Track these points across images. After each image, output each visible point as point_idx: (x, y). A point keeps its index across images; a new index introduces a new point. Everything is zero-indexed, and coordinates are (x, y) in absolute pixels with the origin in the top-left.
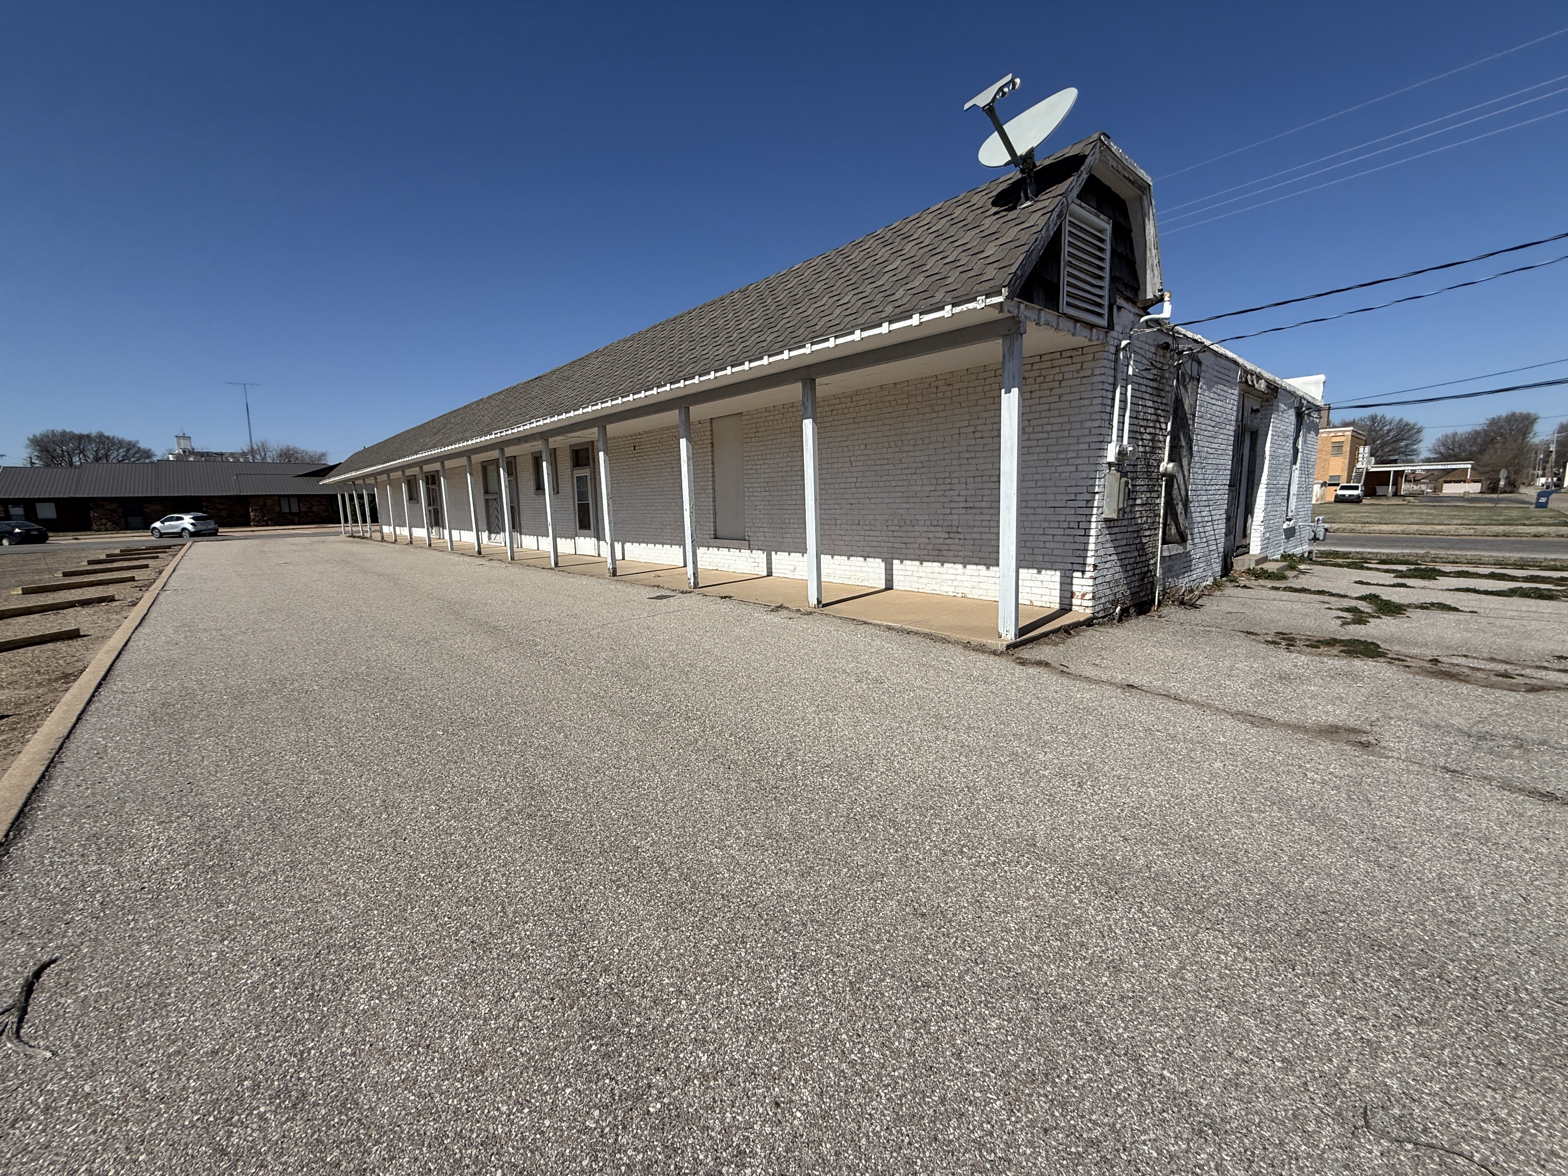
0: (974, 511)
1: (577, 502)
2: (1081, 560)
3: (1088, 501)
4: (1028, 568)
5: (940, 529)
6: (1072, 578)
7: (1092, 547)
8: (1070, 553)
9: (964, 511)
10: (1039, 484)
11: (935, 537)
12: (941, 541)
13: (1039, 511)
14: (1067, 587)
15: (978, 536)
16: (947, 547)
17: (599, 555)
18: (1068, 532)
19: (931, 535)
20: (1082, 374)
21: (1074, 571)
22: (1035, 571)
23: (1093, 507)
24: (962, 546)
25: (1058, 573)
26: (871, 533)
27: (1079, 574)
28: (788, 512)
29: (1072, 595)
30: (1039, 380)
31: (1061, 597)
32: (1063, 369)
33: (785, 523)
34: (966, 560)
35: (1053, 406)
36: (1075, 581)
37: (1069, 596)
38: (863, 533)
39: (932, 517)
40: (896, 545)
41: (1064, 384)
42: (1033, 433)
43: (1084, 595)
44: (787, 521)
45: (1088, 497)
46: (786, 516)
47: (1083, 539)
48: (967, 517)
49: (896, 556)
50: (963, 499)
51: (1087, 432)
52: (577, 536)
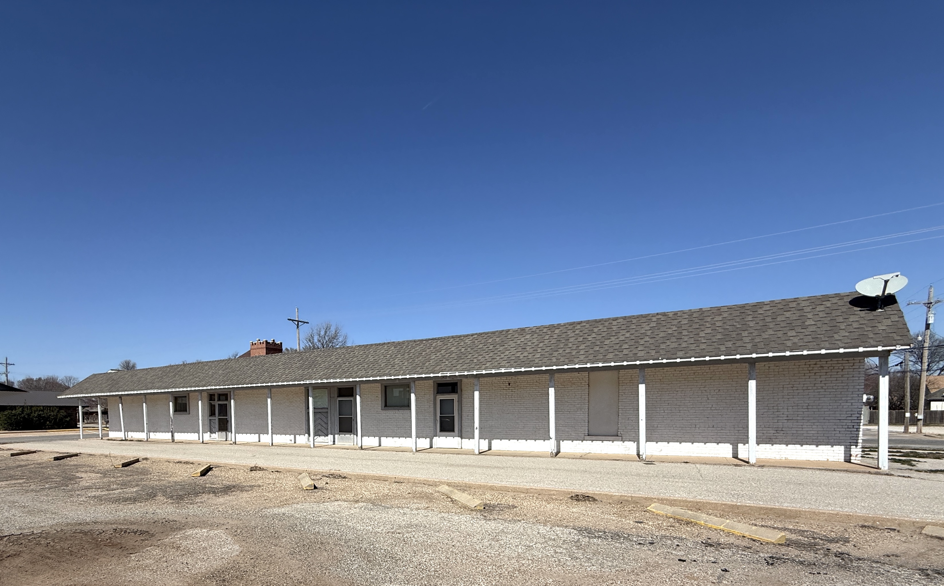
0: (792, 421)
1: (438, 415)
2: (855, 441)
3: (858, 417)
4: (825, 445)
5: (771, 429)
6: (850, 448)
7: (861, 435)
8: (849, 438)
9: (786, 421)
10: (831, 410)
11: (767, 433)
12: (772, 434)
13: (831, 421)
14: (848, 452)
15: (795, 432)
16: (775, 437)
17: (462, 448)
18: (848, 429)
19: (764, 432)
20: (854, 367)
21: (851, 446)
22: (830, 446)
23: (861, 420)
24: (785, 436)
25: (843, 447)
26: (722, 431)
27: (854, 447)
28: (656, 421)
29: (851, 455)
30: (830, 368)
31: (844, 457)
32: (844, 365)
33: (653, 427)
34: (787, 443)
35: (838, 379)
36: (852, 450)
37: (849, 455)
38: (716, 431)
39: (765, 424)
40: (740, 437)
41: (844, 370)
42: (827, 389)
43: (857, 455)
44: (656, 426)
45: (858, 415)
46: (655, 423)
47: (856, 433)
48: (788, 424)
49: (739, 442)
50: (786, 416)
51: (857, 390)
52: (436, 436)
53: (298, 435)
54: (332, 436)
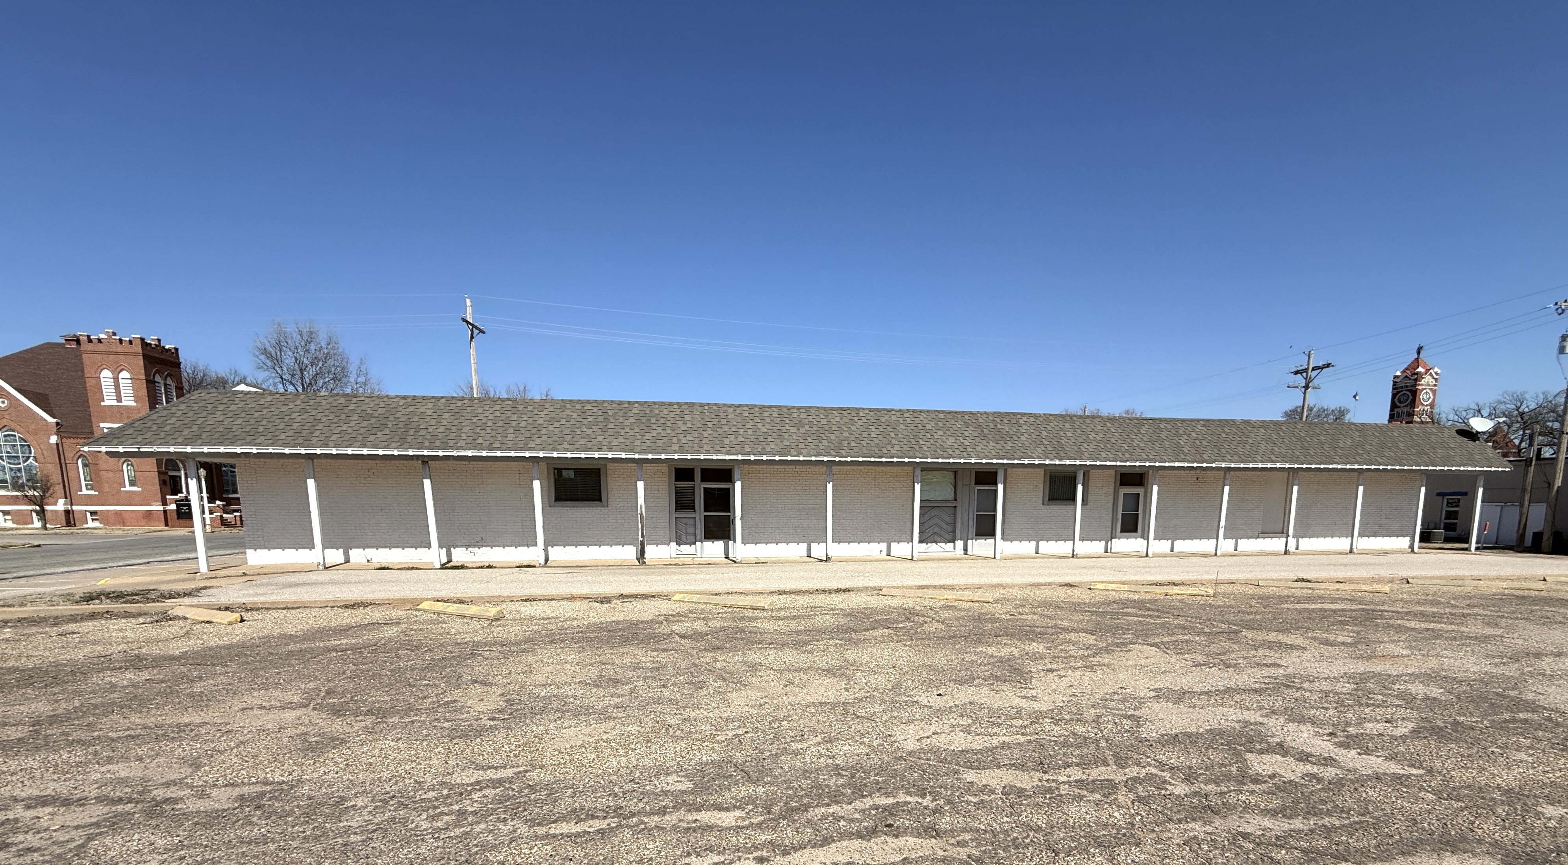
1: (1120, 512)
52: (1115, 538)
53: (895, 541)
54: (962, 542)
